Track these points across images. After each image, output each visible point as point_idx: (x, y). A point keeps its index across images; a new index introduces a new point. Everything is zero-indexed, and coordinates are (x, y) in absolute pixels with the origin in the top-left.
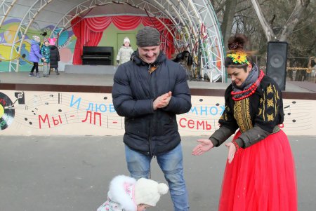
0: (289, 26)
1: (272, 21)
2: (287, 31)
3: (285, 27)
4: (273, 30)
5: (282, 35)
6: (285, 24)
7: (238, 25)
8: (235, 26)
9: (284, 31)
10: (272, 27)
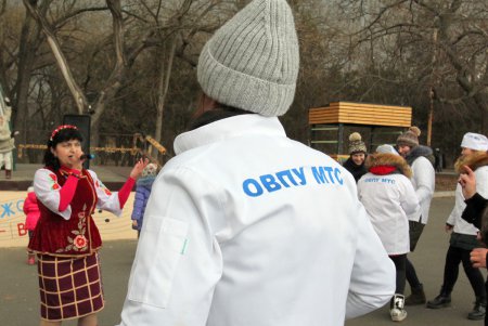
0: (107, 91)
1: (86, 83)
2: (105, 98)
3: (103, 93)
4: (87, 96)
5: (99, 104)
6: (103, 89)
7: (41, 85)
8: (37, 88)
9: (101, 99)
10: (85, 92)
